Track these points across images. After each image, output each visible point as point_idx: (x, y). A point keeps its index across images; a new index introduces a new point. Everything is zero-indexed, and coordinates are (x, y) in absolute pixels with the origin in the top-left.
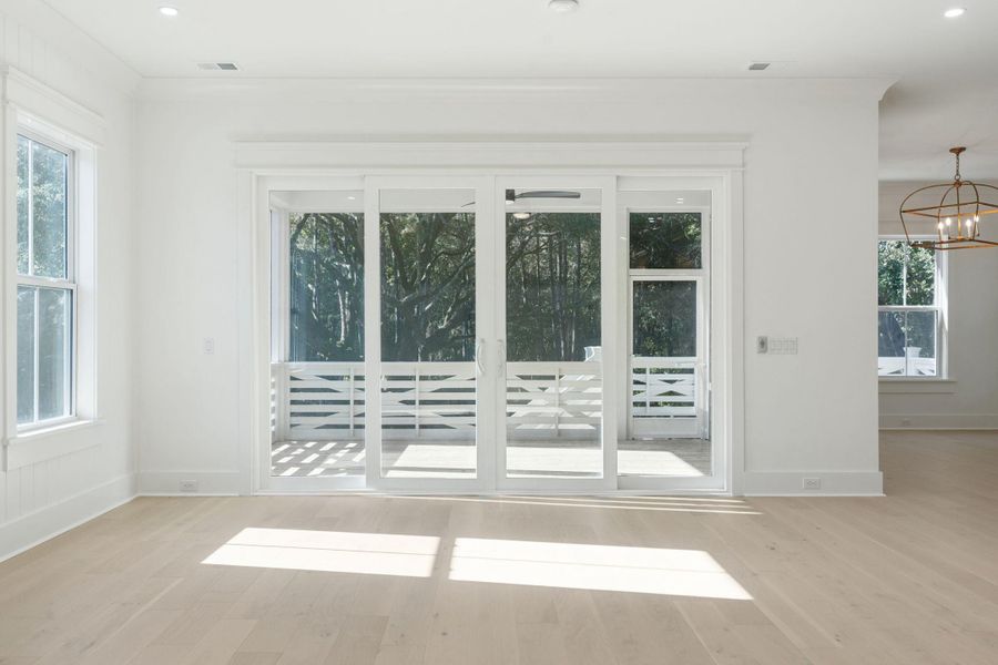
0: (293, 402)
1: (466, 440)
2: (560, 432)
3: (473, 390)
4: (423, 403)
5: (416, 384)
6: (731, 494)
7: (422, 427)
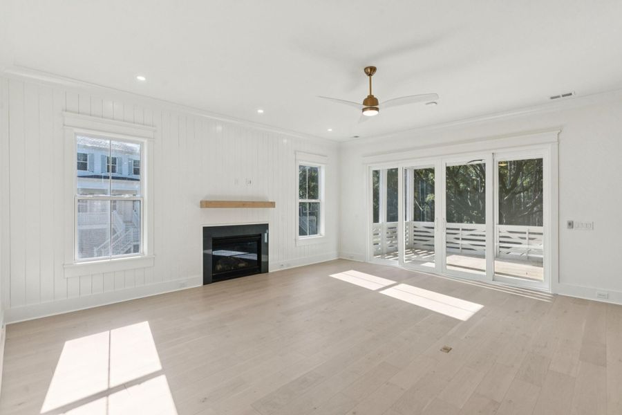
0: (415, 235)
1: (483, 256)
2: (528, 258)
3: (484, 236)
4: (463, 239)
5: (460, 232)
6: (551, 292)
7: (463, 249)
